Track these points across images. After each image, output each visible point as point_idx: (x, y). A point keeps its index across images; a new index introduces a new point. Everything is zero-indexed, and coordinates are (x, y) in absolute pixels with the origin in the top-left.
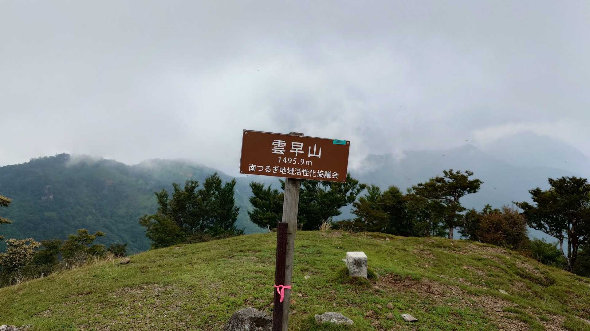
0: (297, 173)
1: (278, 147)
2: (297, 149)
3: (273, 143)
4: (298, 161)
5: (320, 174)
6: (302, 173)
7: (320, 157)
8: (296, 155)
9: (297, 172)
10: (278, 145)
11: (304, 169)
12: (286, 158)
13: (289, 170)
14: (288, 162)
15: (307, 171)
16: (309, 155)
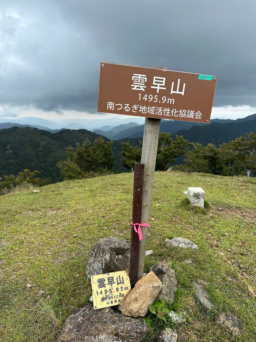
0: (157, 113)
1: (138, 82)
2: (159, 85)
3: (133, 77)
4: (160, 98)
5: (182, 114)
6: (163, 112)
7: (183, 95)
8: (158, 92)
9: (158, 111)
10: (138, 80)
11: (165, 108)
12: (146, 95)
13: (149, 109)
14: (148, 99)
15: (169, 110)
16: (172, 92)
